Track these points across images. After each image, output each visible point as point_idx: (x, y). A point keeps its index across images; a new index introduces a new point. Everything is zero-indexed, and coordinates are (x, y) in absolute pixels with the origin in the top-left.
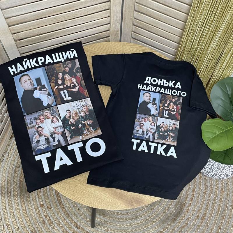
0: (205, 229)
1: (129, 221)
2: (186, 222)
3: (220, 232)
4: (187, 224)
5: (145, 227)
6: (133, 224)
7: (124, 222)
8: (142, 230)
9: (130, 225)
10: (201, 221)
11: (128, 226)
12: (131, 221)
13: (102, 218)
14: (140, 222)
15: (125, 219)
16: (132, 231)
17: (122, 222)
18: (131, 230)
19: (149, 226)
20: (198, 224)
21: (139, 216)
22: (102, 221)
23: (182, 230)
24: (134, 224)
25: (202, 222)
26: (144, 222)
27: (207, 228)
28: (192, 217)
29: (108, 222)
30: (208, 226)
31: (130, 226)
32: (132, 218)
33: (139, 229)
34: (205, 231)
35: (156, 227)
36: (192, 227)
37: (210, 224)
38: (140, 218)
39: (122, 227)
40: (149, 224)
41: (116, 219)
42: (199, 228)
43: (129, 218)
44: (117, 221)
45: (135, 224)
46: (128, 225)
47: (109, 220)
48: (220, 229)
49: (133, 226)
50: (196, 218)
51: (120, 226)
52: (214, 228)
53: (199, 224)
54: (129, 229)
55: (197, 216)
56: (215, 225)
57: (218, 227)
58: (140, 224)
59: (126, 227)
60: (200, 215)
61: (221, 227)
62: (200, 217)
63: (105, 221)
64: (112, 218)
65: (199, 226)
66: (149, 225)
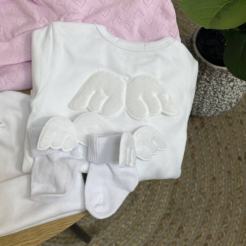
0: (215, 134)
1: (132, 209)
2: (191, 146)
3: (232, 121)
4: (193, 147)
5: (155, 196)
6: (139, 206)
7: (126, 215)
8: (154, 203)
9: (137, 212)
10: (204, 129)
11: (136, 215)
12: (133, 205)
13: (97, 239)
14: (143, 197)
15: (124, 211)
16: (145, 216)
17: (124, 218)
18: (143, 217)
19: (159, 191)
20: (204, 136)
21: (137, 192)
22: (99, 243)
23: (196, 159)
24: (141, 207)
25: (206, 129)
26: (149, 192)
27: (216, 130)
28: (192, 135)
29: (108, 236)
30: (216, 127)
31: (139, 213)
32: (131, 201)
33: (151, 206)
34: (218, 135)
35: (167, 183)
36: (202, 146)
37: (215, 123)
38: (139, 192)
39: (131, 223)
40: (156, 188)
41: (114, 223)
42: (209, 139)
43: (128, 205)
44: (117, 223)
45: (141, 204)
46: (135, 213)
47: (107, 232)
48: (230, 118)
49: (141, 209)
50: (196, 131)
51: (126, 225)
52: (223, 123)
53: (205, 134)
54: (140, 218)
55: (196, 128)
56: (221, 120)
57: (226, 117)
58: (146, 199)
59: (134, 218)
60: (197, 124)
61: (229, 115)
62: (200, 126)
63: (103, 239)
64: (108, 225)
65: (206, 137)
66: (157, 190)
